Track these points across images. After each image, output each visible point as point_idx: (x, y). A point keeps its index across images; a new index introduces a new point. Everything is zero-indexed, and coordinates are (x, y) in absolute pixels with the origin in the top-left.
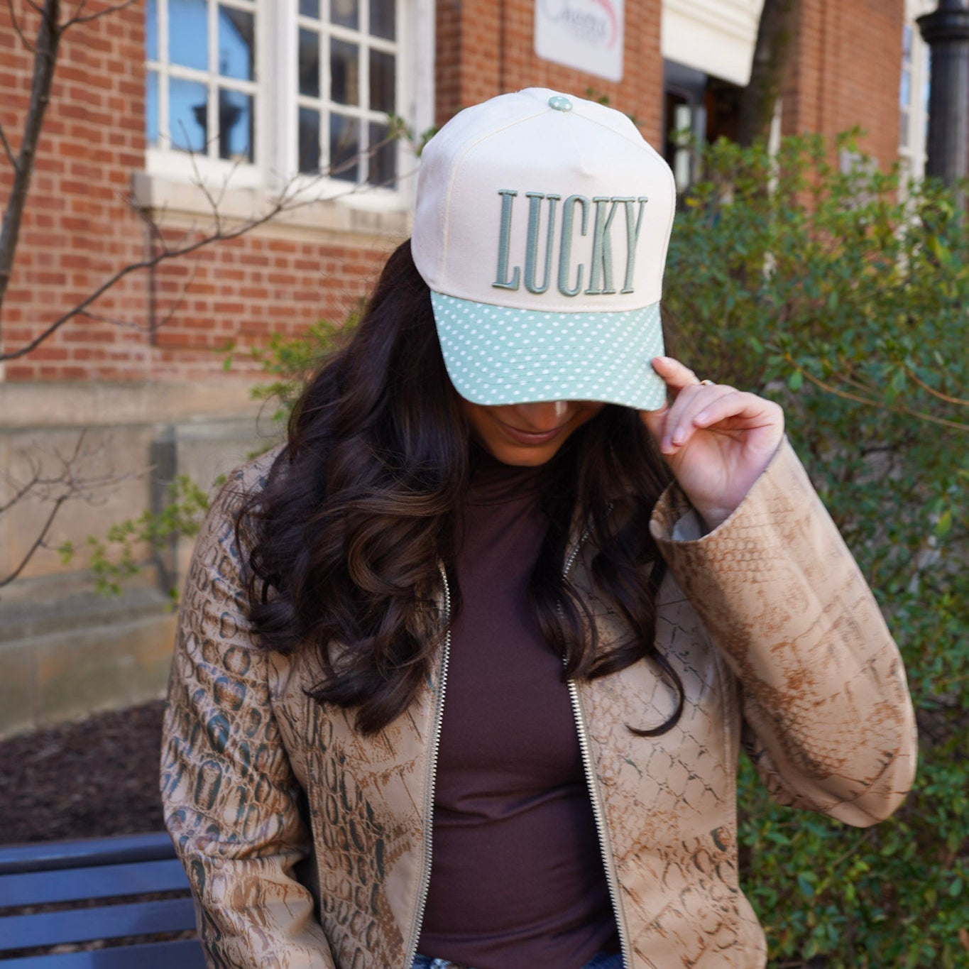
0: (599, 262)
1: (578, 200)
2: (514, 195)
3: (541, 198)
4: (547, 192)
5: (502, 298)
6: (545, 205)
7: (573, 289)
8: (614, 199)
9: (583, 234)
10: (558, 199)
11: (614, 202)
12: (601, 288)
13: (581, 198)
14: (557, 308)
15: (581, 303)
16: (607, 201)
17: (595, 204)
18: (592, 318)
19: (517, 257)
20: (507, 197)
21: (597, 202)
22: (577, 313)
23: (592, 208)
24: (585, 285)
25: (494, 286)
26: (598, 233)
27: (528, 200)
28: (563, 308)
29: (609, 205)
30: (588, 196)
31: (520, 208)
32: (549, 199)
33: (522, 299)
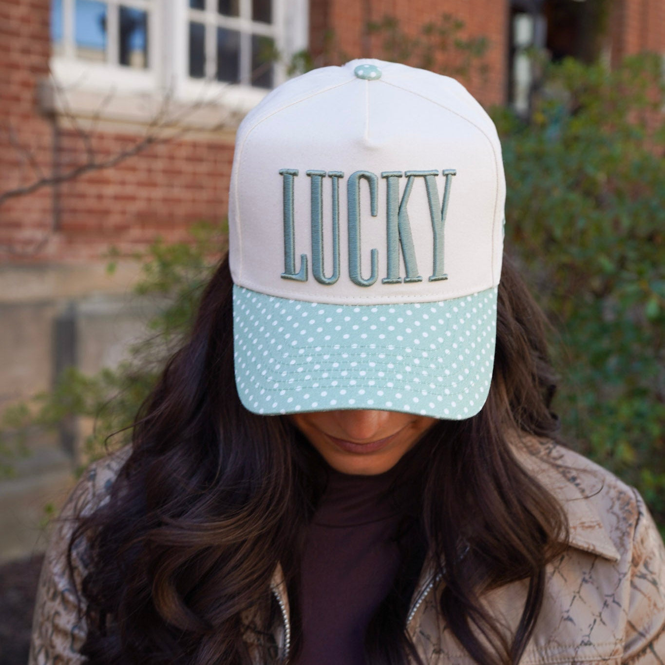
0: (396, 245)
1: (363, 176)
2: (295, 174)
3: (322, 176)
4: (329, 169)
5: (291, 290)
6: (327, 182)
7: (366, 278)
8: (409, 174)
9: (373, 214)
10: (341, 177)
11: (409, 177)
12: (402, 275)
13: (367, 174)
14: (351, 300)
15: (379, 294)
16: (401, 176)
17: (385, 180)
18: (392, 311)
19: (302, 246)
20: (288, 176)
21: (387, 177)
22: (374, 305)
23: (382, 185)
24: (382, 273)
25: (283, 277)
26: (391, 213)
27: (309, 179)
28: (358, 300)
29: (403, 181)
30: (376, 171)
31: (302, 188)
32: (330, 176)
33: (311, 291)
